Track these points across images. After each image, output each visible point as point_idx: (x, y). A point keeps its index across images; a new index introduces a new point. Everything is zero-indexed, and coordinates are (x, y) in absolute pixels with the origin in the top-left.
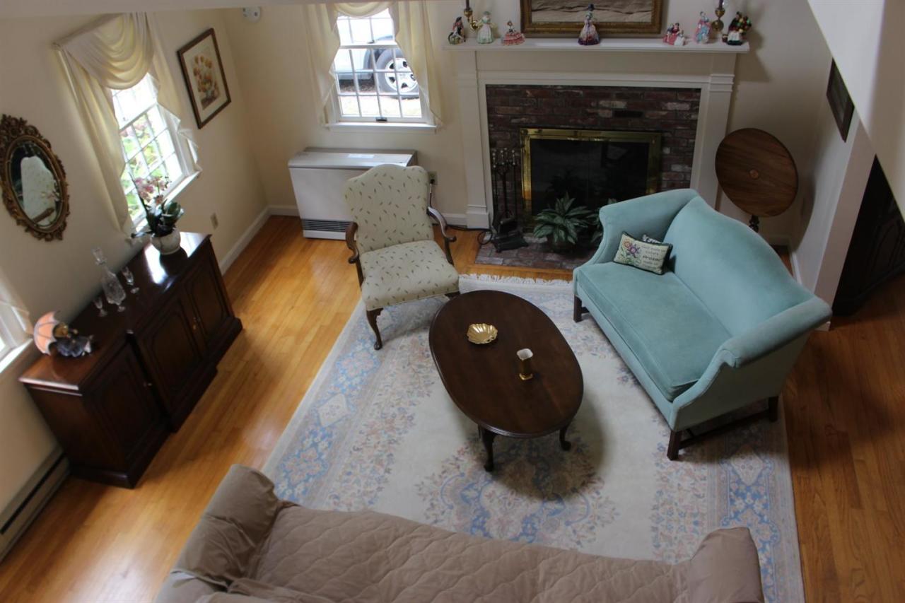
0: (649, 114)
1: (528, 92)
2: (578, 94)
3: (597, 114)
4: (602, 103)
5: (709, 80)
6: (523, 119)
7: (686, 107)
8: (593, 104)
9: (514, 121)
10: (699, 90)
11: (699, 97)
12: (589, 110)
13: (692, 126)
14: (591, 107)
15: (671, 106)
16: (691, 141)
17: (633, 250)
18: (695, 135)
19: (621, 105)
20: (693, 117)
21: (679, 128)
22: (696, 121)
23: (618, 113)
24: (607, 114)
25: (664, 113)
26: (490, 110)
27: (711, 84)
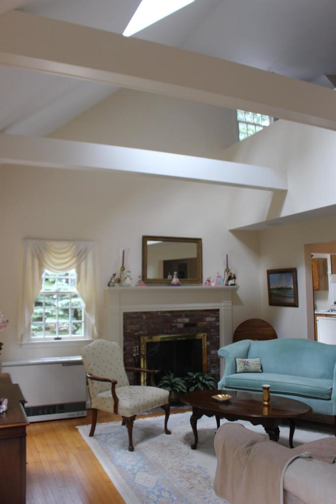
0: (200, 324)
1: (144, 316)
2: (167, 316)
3: (176, 326)
4: (179, 320)
5: (223, 304)
6: (141, 332)
7: (214, 319)
8: (174, 321)
9: (136, 334)
10: (218, 310)
11: (218, 314)
12: (173, 325)
13: (217, 328)
14: (174, 323)
15: (208, 319)
16: (217, 337)
17: (246, 363)
18: (219, 333)
19: (187, 320)
20: (217, 324)
21: (212, 330)
22: (219, 326)
23: (186, 325)
24: (181, 326)
25: (205, 323)
26: (125, 328)
27: (224, 306)
